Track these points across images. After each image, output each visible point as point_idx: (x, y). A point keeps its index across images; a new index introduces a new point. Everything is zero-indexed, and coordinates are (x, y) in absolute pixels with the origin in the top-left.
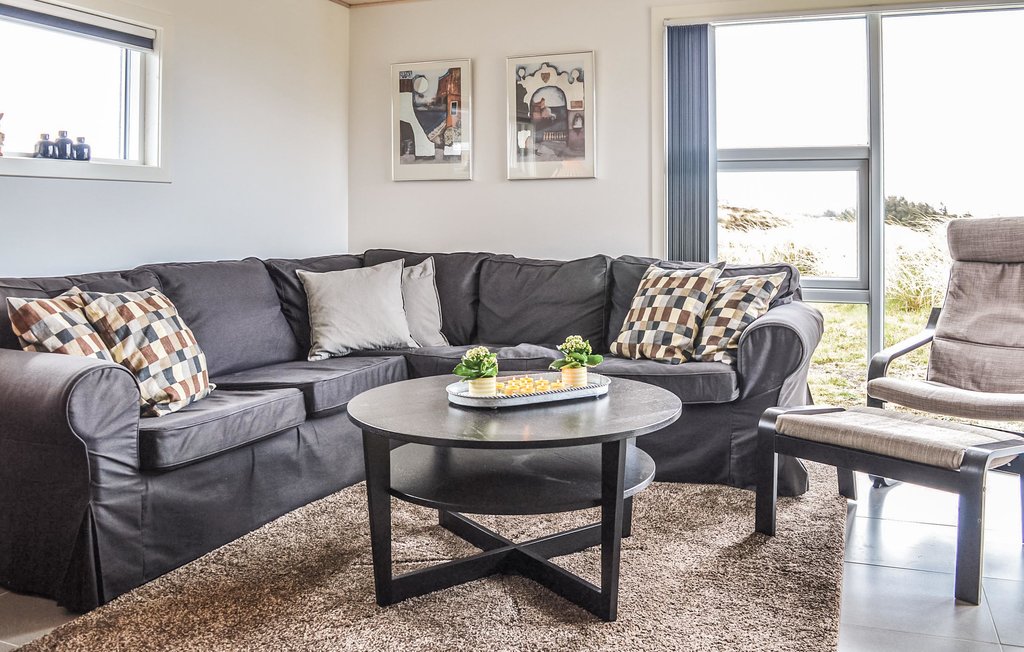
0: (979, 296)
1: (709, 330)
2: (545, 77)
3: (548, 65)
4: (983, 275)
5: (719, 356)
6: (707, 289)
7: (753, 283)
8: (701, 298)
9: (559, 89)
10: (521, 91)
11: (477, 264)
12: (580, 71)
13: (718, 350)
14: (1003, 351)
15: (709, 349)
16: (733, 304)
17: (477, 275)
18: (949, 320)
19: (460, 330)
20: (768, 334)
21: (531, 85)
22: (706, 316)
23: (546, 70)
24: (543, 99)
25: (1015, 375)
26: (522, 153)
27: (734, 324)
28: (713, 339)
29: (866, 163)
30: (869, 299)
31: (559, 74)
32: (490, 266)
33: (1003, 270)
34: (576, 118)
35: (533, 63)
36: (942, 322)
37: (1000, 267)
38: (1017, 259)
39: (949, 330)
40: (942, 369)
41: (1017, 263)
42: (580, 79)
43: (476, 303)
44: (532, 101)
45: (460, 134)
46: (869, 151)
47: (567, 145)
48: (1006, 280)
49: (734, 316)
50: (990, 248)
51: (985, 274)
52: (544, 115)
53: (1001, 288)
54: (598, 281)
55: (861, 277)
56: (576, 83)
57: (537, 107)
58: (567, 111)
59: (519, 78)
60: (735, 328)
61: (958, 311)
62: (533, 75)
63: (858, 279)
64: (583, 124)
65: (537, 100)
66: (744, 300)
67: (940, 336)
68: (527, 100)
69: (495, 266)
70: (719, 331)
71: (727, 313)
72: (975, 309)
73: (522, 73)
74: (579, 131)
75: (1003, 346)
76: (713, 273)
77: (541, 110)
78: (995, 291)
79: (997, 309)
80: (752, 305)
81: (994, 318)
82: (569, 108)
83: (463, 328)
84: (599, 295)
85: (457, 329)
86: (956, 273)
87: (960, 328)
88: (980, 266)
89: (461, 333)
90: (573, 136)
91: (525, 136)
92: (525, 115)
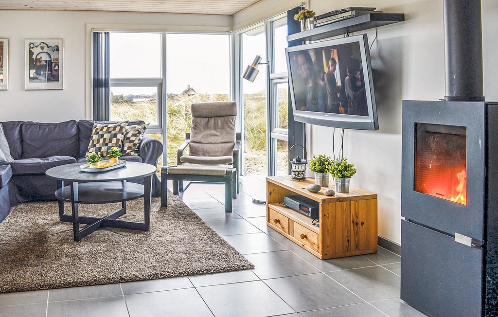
0: (202, 128)
1: (127, 145)
2: (42, 48)
3: (44, 43)
4: (203, 122)
5: (133, 153)
6: (124, 130)
7: (140, 127)
8: (122, 134)
9: (48, 54)
10: (31, 53)
11: (19, 126)
12: (57, 46)
13: (132, 151)
14: (212, 145)
15: (128, 151)
16: (134, 135)
17: (21, 130)
18: (193, 137)
19: (17, 153)
20: (152, 144)
21: (36, 51)
22: (124, 140)
23: (42, 45)
24: (41, 57)
25: (216, 152)
26: (32, 79)
27: (136, 142)
28: (129, 148)
29: (161, 85)
30: (163, 131)
31: (48, 47)
32: (26, 126)
33: (209, 119)
34: (55, 65)
35: (37, 42)
36: (192, 138)
37: (207, 119)
38: (212, 116)
39: (195, 140)
40: (193, 152)
41: (213, 117)
42: (58, 50)
43: (22, 141)
44: (36, 57)
45: (3, 70)
46: (162, 80)
47: (51, 76)
48: (210, 122)
49: (136, 139)
50: (204, 112)
51: (203, 121)
52: (41, 63)
53: (209, 126)
54: (74, 131)
55: (159, 124)
56: (55, 51)
57: (39, 60)
58: (52, 63)
59: (30, 48)
60: (137, 143)
61: (196, 133)
62: (37, 47)
63: (158, 125)
64: (58, 68)
65: (38, 57)
66: (138, 133)
67: (192, 142)
68: (34, 57)
69: (28, 126)
70: (131, 144)
71: (133, 138)
72: (201, 132)
73: (32, 46)
74: (57, 71)
75: (212, 143)
76: (125, 125)
77: (40, 62)
78: (207, 126)
79: (208, 132)
80: (141, 135)
81: (207, 135)
82: (52, 61)
83: (17, 152)
84: (75, 135)
85: (15, 153)
86: (194, 121)
87: (198, 139)
88: (202, 119)
89: (17, 155)
90: (54, 73)
91: (33, 72)
92: (34, 63)
